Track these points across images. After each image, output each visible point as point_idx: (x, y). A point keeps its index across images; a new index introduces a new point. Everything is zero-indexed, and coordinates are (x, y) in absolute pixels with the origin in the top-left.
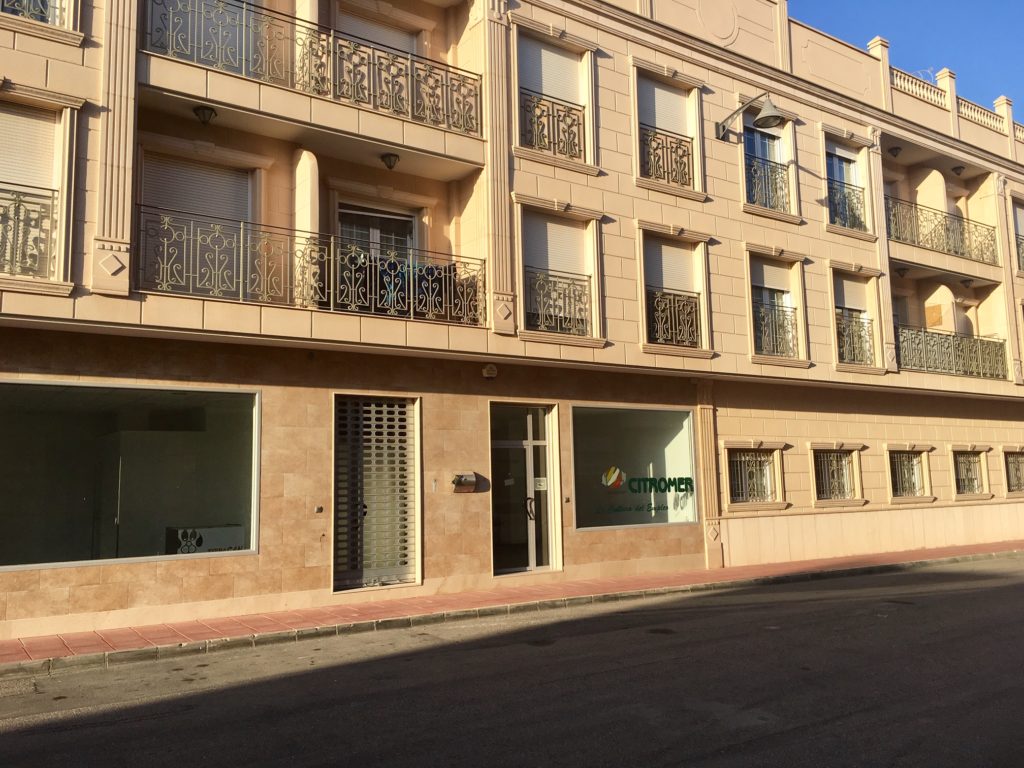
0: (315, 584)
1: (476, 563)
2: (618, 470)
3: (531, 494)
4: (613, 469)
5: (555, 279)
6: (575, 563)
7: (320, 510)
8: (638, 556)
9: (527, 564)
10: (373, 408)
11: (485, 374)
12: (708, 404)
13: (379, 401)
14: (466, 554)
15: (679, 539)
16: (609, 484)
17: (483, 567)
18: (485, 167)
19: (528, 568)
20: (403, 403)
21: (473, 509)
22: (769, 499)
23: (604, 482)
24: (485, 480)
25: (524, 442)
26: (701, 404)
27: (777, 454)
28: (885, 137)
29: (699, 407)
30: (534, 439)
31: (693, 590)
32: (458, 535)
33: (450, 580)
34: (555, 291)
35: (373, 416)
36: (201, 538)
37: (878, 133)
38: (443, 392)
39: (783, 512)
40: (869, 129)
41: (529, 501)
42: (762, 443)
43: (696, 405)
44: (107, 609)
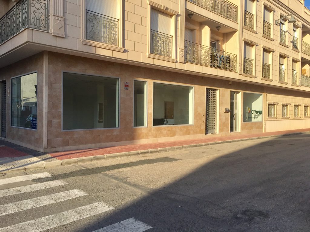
0: (202, 133)
1: (227, 129)
3: (234, 113)
5: (247, 60)
6: (243, 130)
7: (203, 116)
8: (252, 129)
9: (233, 130)
10: (210, 91)
11: (230, 83)
14: (225, 127)
16: (248, 112)
18: (238, 31)
20: (215, 90)
21: (227, 117)
22: (273, 116)
24: (229, 110)
27: (276, 105)
28: (303, 25)
29: (264, 93)
32: (224, 123)
35: (211, 93)
36: (167, 122)
37: (302, 24)
38: (223, 88)
39: (276, 120)
40: (300, 23)
42: (274, 103)
44: (172, 136)
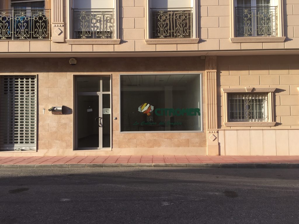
1: (64, 144)
2: (149, 105)
3: (101, 115)
4: (146, 104)
5: (95, 13)
6: (119, 147)
8: (159, 146)
10: (19, 80)
11: (70, 63)
12: (213, 69)
13: (22, 77)
14: (59, 140)
15: (188, 140)
16: (142, 111)
17: (67, 146)
19: (98, 148)
20: (33, 77)
21: (63, 121)
22: (266, 120)
23: (139, 110)
24: (70, 109)
25: (98, 93)
26: (207, 69)
27: (270, 95)
29: (206, 71)
30: (103, 91)
31: (154, 166)
32: (56, 132)
33: (51, 150)
34: (95, 19)
35: (19, 83)
38: (49, 72)
39: (272, 128)
41: (100, 119)
42: (254, 89)
43: (204, 70)
